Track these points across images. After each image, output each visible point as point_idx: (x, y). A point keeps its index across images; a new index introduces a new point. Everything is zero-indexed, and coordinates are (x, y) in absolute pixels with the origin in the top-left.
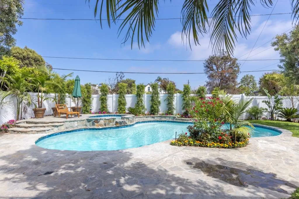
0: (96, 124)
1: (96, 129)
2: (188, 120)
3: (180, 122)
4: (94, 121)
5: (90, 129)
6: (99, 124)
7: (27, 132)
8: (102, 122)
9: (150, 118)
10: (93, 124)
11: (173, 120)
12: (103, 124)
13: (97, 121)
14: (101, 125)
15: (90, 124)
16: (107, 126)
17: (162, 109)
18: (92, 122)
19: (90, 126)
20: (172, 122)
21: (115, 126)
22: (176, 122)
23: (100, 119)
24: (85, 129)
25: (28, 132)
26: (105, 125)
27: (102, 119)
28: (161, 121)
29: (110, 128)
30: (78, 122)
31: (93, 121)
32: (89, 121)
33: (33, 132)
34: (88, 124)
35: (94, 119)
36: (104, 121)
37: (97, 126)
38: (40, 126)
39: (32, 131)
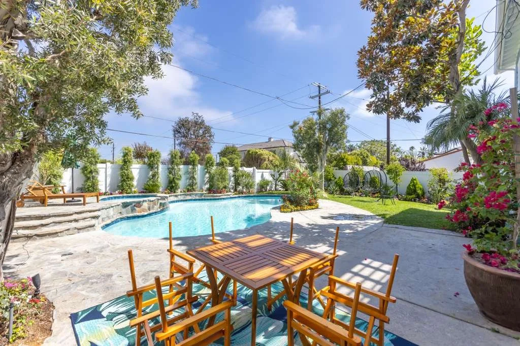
0: (137, 209)
1: (138, 217)
2: (219, 196)
3: (211, 199)
4: (135, 206)
5: (128, 218)
6: (141, 208)
7: (57, 233)
8: (145, 205)
9: (173, 197)
10: (133, 210)
11: (201, 198)
12: (147, 209)
13: (139, 204)
14: (144, 210)
15: (127, 211)
16: (151, 211)
17: (182, 183)
18: (131, 207)
19: (127, 213)
20: (199, 200)
21: (159, 210)
22: (205, 200)
23: (144, 201)
24: (122, 219)
25: (61, 232)
26: (149, 209)
27: (146, 201)
28: (186, 200)
29: (156, 213)
30: (114, 207)
31: (133, 204)
32: (125, 205)
33: (71, 232)
34: (124, 210)
35: (134, 202)
36: (148, 204)
37: (138, 212)
38: (68, 221)
39: (68, 230)
